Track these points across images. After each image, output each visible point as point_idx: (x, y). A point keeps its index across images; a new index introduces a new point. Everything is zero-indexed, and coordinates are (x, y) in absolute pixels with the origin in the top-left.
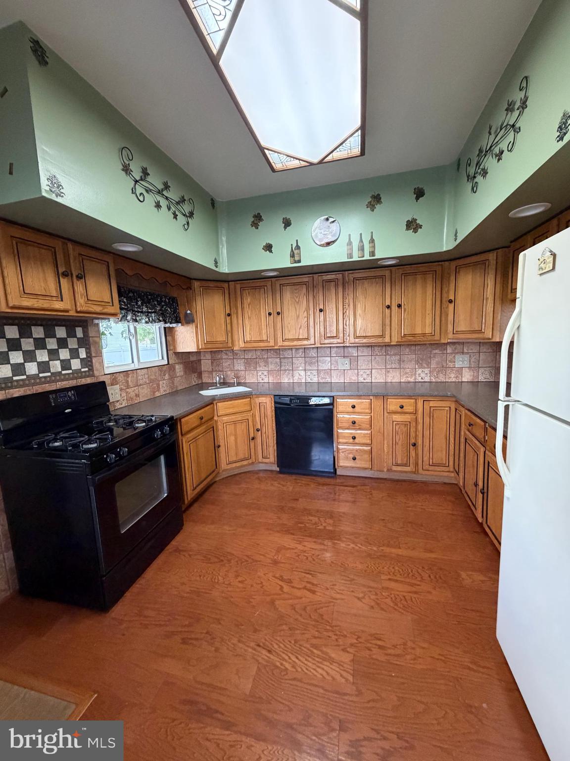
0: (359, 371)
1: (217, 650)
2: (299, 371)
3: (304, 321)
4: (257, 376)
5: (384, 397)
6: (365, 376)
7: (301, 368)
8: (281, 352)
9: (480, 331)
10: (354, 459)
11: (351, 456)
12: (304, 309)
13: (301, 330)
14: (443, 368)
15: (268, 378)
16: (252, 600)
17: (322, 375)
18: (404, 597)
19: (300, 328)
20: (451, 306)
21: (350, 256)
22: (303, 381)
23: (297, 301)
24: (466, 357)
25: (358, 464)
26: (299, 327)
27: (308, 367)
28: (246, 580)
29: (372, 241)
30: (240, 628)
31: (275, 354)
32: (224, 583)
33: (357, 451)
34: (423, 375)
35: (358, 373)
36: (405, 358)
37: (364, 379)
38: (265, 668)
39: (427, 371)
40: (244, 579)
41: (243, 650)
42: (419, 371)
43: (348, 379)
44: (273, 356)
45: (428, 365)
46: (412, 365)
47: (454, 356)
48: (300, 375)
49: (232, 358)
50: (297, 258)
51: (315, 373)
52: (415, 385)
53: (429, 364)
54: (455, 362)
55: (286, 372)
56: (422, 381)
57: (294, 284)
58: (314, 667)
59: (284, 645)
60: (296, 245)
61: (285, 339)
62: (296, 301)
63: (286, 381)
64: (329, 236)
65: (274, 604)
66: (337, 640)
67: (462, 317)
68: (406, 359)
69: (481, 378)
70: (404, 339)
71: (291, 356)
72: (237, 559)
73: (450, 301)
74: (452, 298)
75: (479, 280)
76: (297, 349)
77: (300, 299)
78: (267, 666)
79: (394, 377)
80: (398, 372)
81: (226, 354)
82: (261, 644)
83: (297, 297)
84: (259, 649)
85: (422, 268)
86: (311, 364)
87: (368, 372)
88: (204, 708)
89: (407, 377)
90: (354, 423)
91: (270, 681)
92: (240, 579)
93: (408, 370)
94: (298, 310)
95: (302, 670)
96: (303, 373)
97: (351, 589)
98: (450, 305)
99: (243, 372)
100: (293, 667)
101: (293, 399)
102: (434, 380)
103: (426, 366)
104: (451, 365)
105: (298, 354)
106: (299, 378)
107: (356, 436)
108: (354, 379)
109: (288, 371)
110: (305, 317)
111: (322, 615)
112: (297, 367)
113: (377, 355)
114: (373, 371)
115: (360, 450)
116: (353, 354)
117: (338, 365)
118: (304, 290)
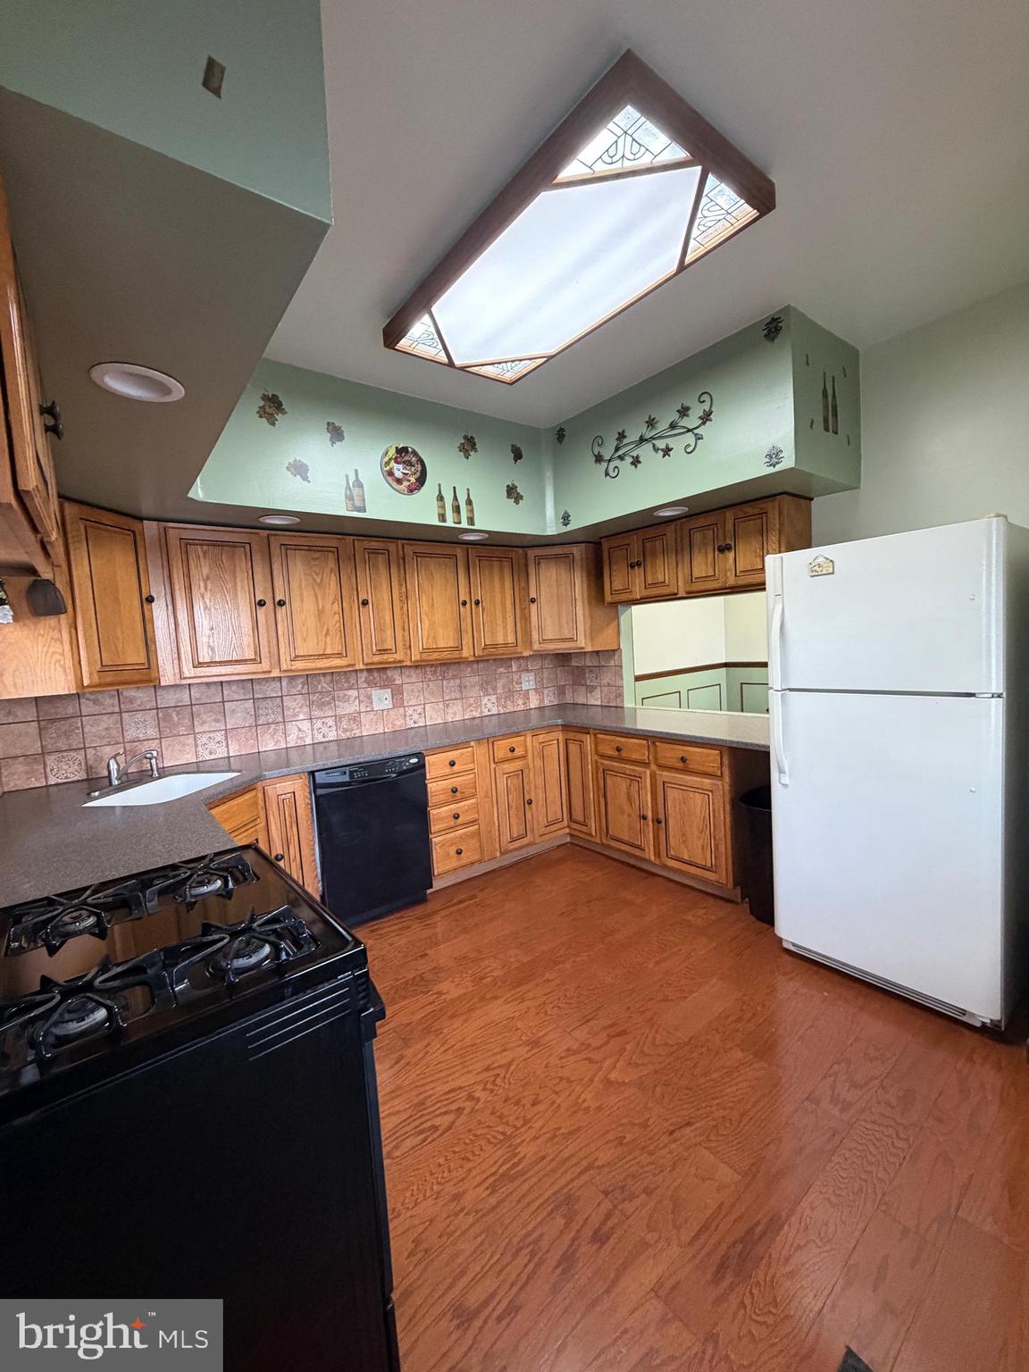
0: (407, 709)
1: (648, 1192)
2: (297, 723)
3: (334, 622)
4: (196, 746)
5: (490, 740)
6: (415, 717)
7: (301, 717)
8: (257, 687)
9: (571, 640)
10: (459, 852)
11: (453, 851)
12: (332, 598)
13: (328, 639)
14: (510, 694)
15: (227, 746)
16: (586, 1105)
17: (344, 724)
18: (687, 967)
19: (327, 633)
20: (534, 607)
21: (442, 517)
22: (308, 741)
23: (319, 581)
24: (531, 676)
25: (465, 858)
26: (325, 632)
27: (316, 713)
28: (538, 1095)
29: (469, 502)
30: (628, 1142)
31: (242, 691)
32: (517, 1128)
33: (461, 837)
34: (490, 706)
35: (405, 712)
36: (467, 681)
37: (415, 722)
38: (711, 1141)
39: (493, 698)
40: (534, 1097)
41: (668, 1156)
42: (485, 700)
43: (390, 726)
44: (236, 697)
45: (493, 690)
46: (476, 691)
47: (520, 676)
48: (300, 730)
49: (117, 709)
50: (358, 503)
51: (331, 722)
52: (482, 721)
53: (495, 688)
54: (521, 683)
55: (269, 728)
56: (489, 713)
57: (310, 548)
58: (735, 1088)
59: (686, 1103)
60: (354, 479)
61: (296, 657)
62: (316, 581)
63: (271, 746)
64: (411, 478)
65: (613, 1082)
66: (709, 1050)
67: (549, 622)
68: (467, 683)
69: (547, 703)
70: (486, 652)
71: (280, 694)
72: (481, 1087)
73: (533, 601)
74: (533, 595)
75: (564, 576)
76: (292, 678)
77: (325, 579)
78: (708, 1136)
79: (456, 713)
80: (459, 702)
81: (95, 702)
82: (672, 1128)
83: (317, 574)
84: (675, 1135)
85: (499, 552)
86: (321, 705)
87: (420, 709)
88: (739, 1247)
89: (472, 711)
90: (454, 791)
91: (734, 1143)
92: (527, 1101)
93: (471, 701)
94: (320, 601)
95: (733, 1102)
96: (306, 726)
97: (647, 998)
98: (532, 605)
99: (154, 744)
100: (725, 1109)
101: (356, 771)
102: (502, 712)
103: (492, 692)
104: (517, 687)
105: (294, 687)
106: (298, 738)
107: (459, 813)
108: (399, 724)
109: (273, 726)
110: (335, 613)
111: (666, 1044)
112: (294, 715)
113: (430, 680)
114: (427, 707)
115: (465, 834)
116: (395, 680)
117: (371, 703)
118: (332, 564)
